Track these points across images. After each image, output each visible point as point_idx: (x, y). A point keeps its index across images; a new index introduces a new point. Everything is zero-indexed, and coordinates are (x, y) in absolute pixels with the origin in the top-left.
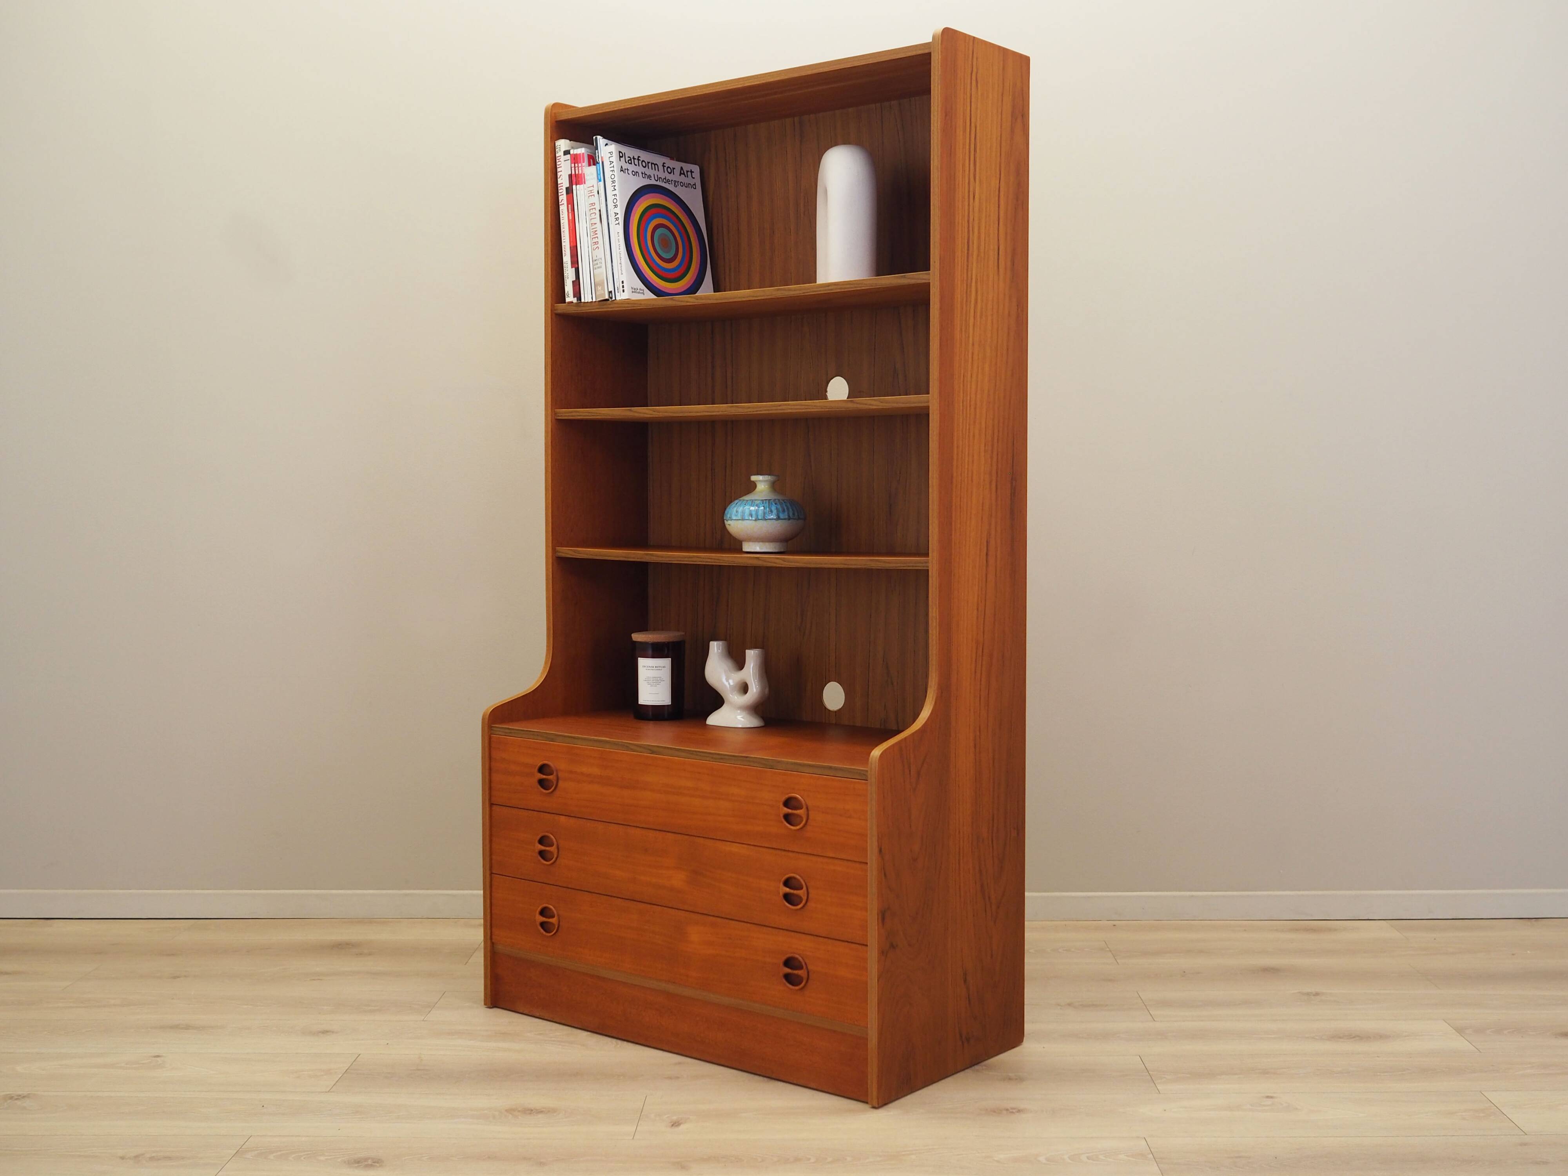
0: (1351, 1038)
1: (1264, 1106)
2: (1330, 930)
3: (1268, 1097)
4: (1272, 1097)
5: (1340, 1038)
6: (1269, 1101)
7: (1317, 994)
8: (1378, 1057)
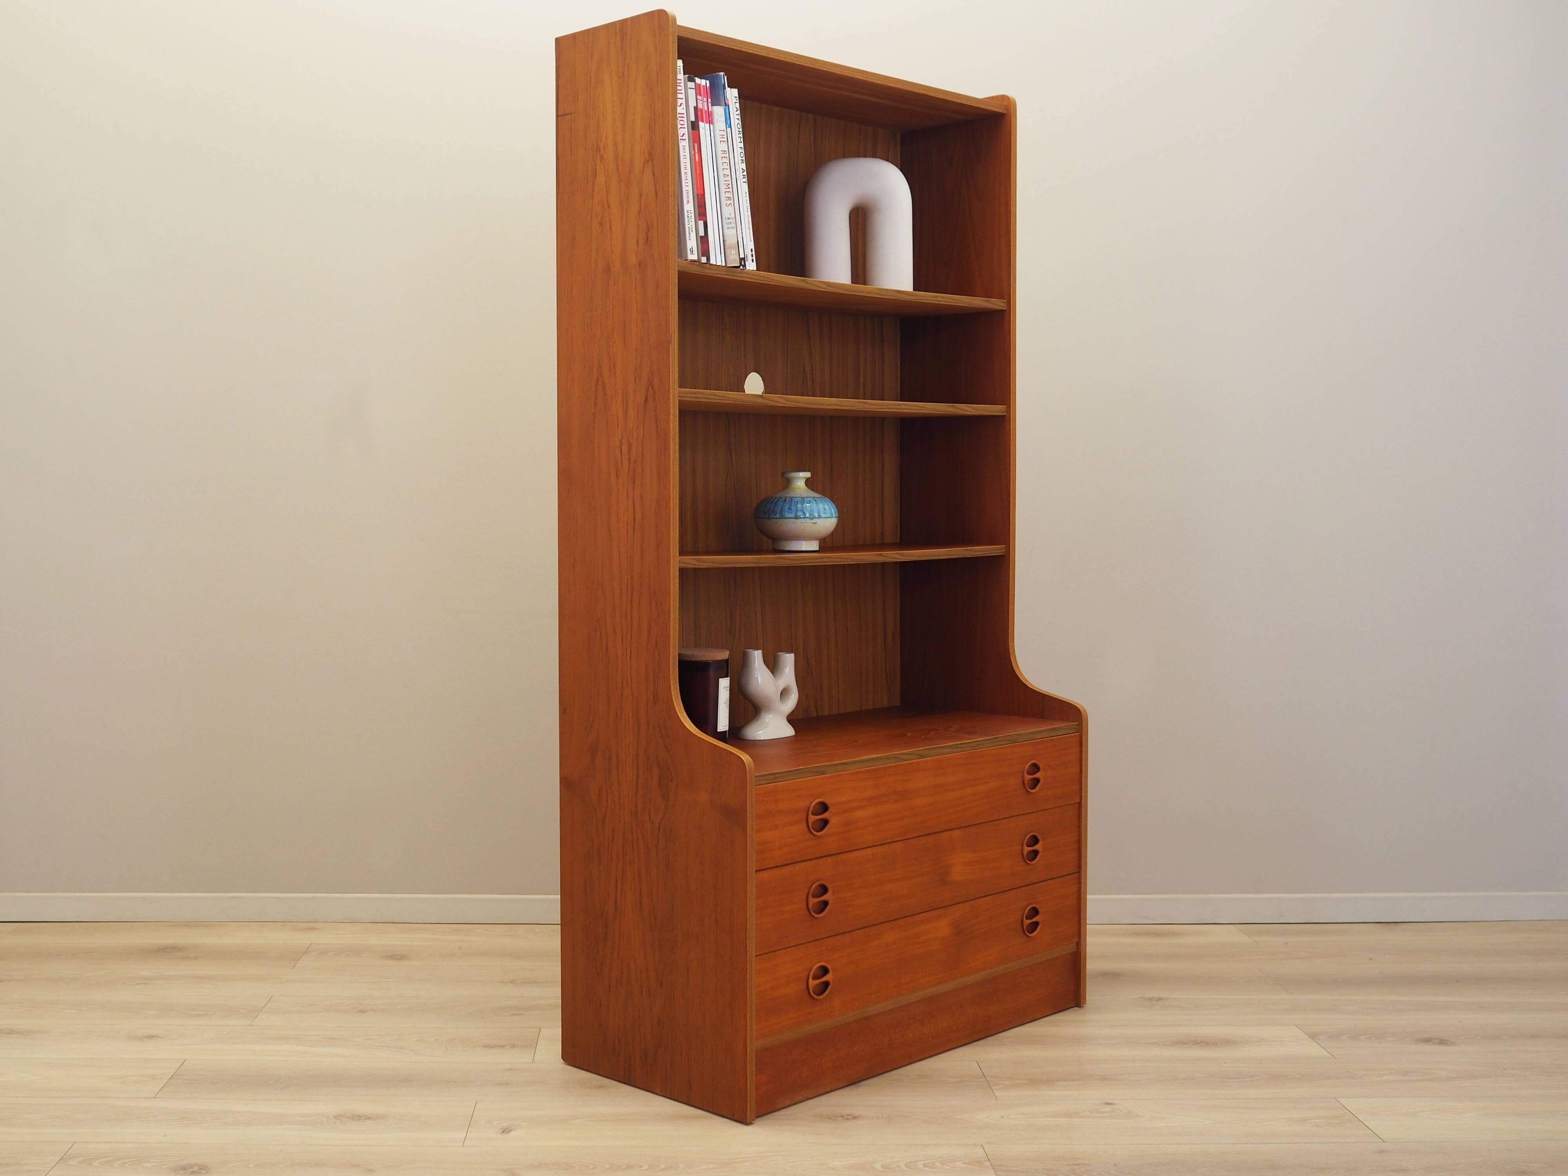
0: (1197, 1044)
1: (1103, 1112)
2: (1174, 934)
3: (1107, 1104)
4: (1111, 1104)
5: (1184, 1043)
6: (1108, 1109)
7: (1160, 999)
8: (1225, 1063)
